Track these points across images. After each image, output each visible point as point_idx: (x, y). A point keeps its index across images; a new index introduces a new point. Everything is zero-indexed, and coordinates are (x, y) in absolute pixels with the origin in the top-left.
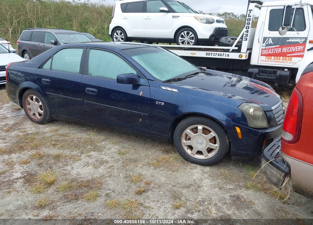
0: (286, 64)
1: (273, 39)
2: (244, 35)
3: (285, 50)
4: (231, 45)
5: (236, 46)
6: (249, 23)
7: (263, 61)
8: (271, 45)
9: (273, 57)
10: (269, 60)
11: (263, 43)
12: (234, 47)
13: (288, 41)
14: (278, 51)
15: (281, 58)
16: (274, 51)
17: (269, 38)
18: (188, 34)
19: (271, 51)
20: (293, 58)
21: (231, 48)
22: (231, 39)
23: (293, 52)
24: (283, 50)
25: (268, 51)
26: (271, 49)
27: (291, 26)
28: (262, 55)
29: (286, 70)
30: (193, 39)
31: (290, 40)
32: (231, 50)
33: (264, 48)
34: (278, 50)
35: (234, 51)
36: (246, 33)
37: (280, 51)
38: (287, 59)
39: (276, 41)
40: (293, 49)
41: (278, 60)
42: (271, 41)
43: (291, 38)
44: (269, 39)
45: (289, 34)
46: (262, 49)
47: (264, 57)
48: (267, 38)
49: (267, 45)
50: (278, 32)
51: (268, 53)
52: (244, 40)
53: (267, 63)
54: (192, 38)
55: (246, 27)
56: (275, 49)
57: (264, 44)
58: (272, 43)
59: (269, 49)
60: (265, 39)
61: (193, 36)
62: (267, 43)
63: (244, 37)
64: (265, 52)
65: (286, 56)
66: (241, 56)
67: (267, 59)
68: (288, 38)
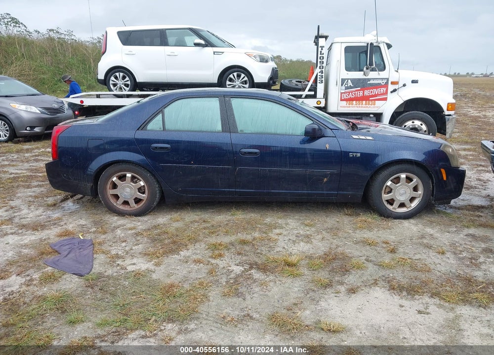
0: (370, 109)
1: (353, 80)
2: (318, 77)
3: (367, 93)
4: (304, 90)
5: (310, 90)
6: (323, 62)
7: (344, 107)
8: (351, 87)
9: (354, 102)
10: (351, 105)
11: (342, 85)
12: (306, 92)
13: (369, 82)
14: (359, 95)
15: (364, 102)
16: (355, 94)
17: (348, 79)
18: (239, 76)
19: (352, 95)
20: (376, 101)
21: (304, 93)
22: (296, 81)
23: (375, 96)
24: (365, 93)
25: (349, 95)
26: (352, 92)
27: (374, 65)
28: (342, 100)
29: (372, 116)
30: (246, 84)
31: (371, 82)
32: (303, 96)
33: (343, 91)
34: (359, 93)
35: (307, 97)
36: (320, 74)
37: (361, 94)
38: (371, 103)
39: (356, 83)
40: (375, 91)
41: (360, 105)
42: (350, 83)
43: (372, 79)
44: (348, 81)
45: (372, 75)
46: (342, 93)
47: (345, 102)
48: (345, 80)
49: (347, 88)
50: (363, 72)
51: (349, 97)
52: (319, 83)
53: (349, 109)
54: (244, 83)
55: (320, 67)
56: (356, 92)
57: (343, 87)
58: (352, 85)
59: (349, 93)
60: (343, 81)
61: (246, 79)
62: (346, 85)
63: (318, 79)
64: (345, 96)
65: (369, 100)
66: (319, 103)
67: (348, 105)
68: (369, 80)
